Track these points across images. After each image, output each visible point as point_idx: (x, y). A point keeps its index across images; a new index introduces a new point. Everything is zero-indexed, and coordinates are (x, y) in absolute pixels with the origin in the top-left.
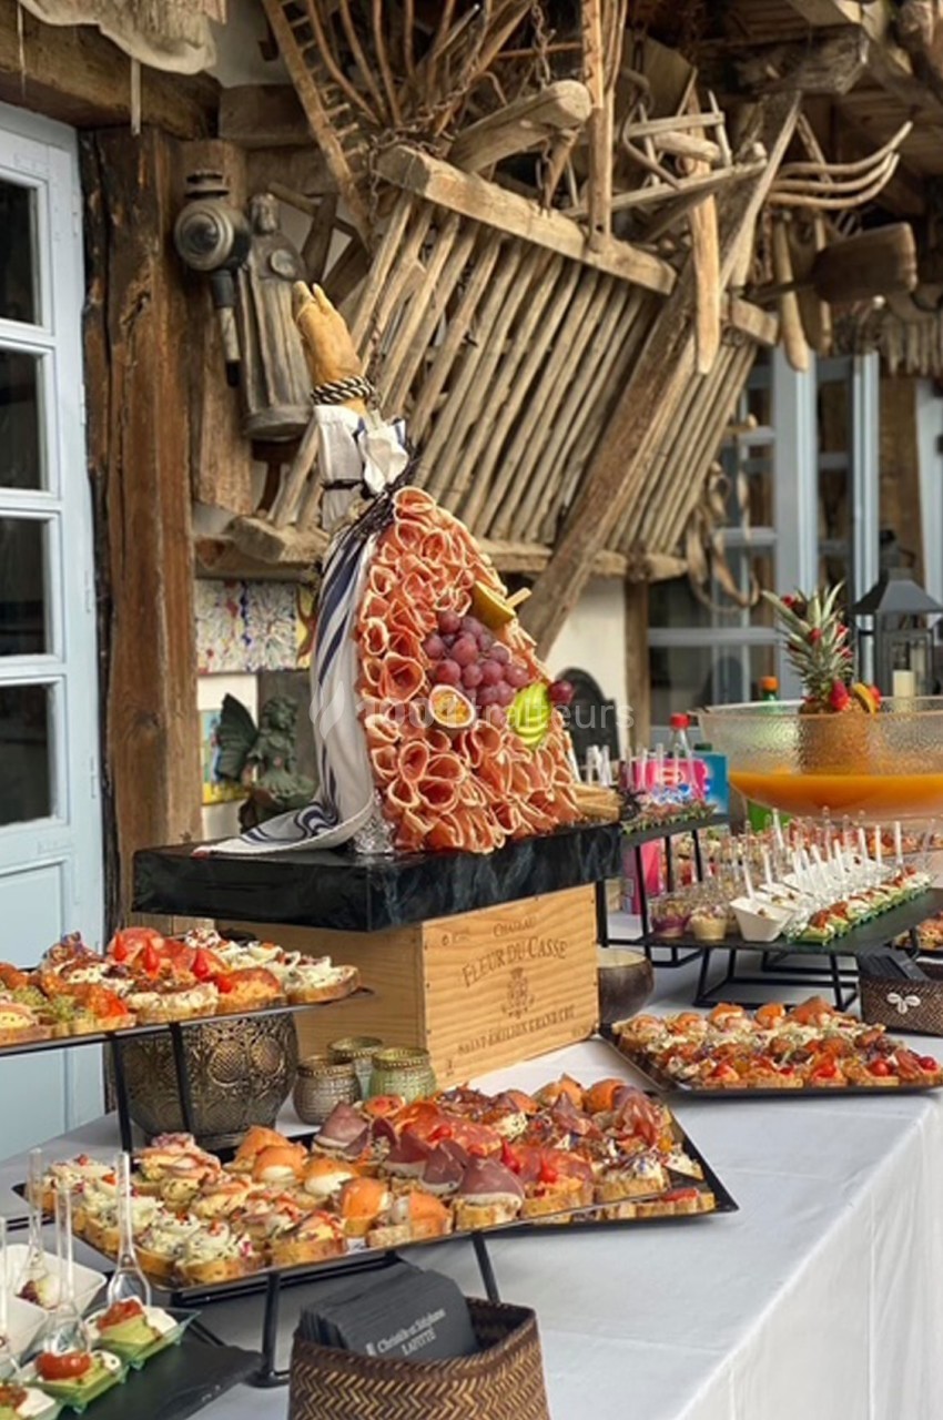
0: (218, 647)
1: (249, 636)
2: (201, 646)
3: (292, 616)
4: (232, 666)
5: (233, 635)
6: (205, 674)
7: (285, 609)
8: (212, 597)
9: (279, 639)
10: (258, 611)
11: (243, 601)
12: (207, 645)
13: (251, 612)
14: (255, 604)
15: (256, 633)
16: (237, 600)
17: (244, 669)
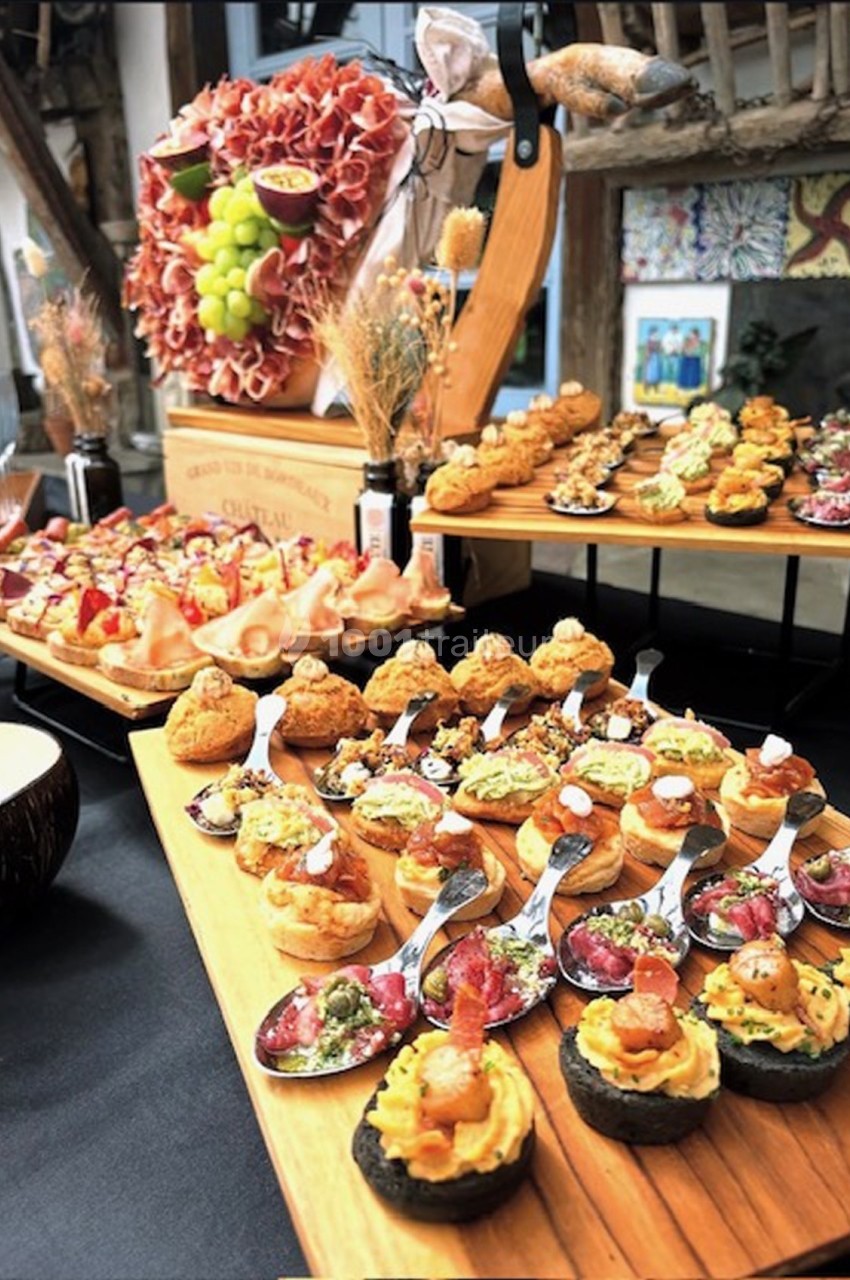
0: (656, 255)
1: (703, 243)
2: (630, 255)
3: (785, 218)
4: (678, 274)
5: (678, 243)
6: (635, 281)
7: (769, 210)
8: (649, 207)
9: (755, 244)
10: (722, 215)
11: (698, 207)
12: (639, 255)
13: (709, 217)
14: (718, 209)
15: (715, 240)
16: (687, 208)
17: (693, 277)
